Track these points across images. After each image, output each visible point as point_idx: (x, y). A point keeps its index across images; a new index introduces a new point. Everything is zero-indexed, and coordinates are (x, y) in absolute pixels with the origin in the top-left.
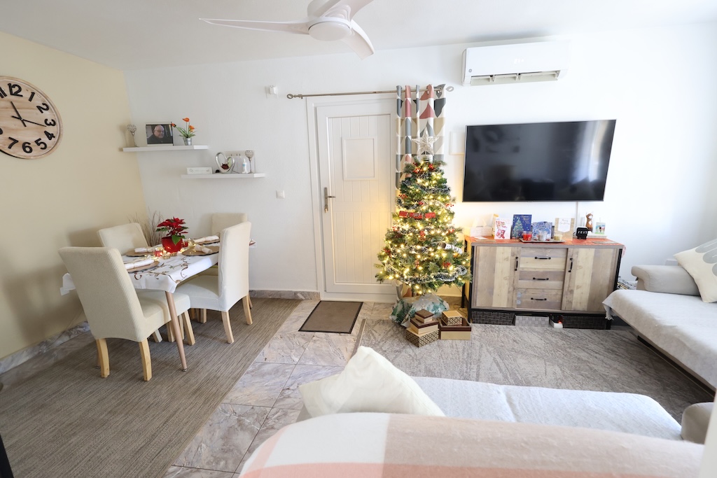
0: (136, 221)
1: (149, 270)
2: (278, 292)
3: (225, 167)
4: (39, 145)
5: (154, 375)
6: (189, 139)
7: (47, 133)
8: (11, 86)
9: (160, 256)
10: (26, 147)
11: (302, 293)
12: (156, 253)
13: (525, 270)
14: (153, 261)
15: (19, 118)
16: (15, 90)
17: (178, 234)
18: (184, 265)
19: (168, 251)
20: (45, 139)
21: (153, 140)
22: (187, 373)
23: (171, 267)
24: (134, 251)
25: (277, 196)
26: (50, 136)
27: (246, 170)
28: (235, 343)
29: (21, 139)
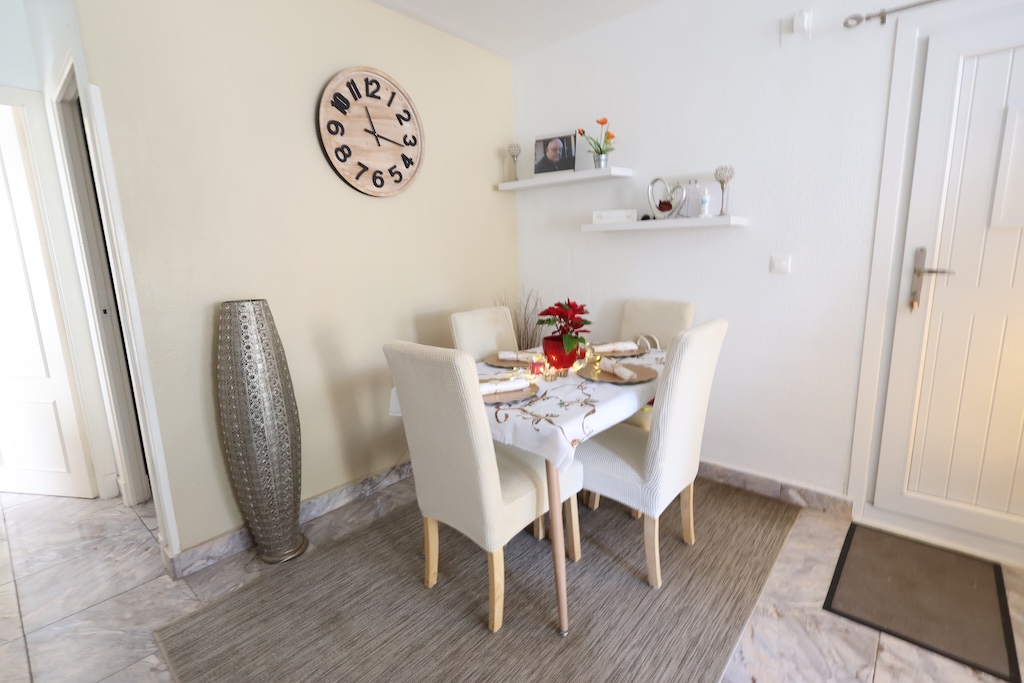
0: (503, 304)
1: (520, 405)
2: (738, 475)
3: (665, 206)
4: (392, 175)
5: (506, 621)
6: (603, 157)
7: (404, 157)
8: (368, 83)
9: (539, 373)
10: (377, 177)
11: (802, 492)
12: (534, 367)
14: (527, 384)
15: (373, 133)
16: (372, 88)
17: (574, 334)
18: (586, 403)
19: (552, 364)
20: (401, 167)
21: (544, 166)
22: (568, 645)
23: (562, 404)
24: (497, 356)
25: (771, 267)
26: (408, 162)
27: (708, 211)
28: (664, 588)
29: (372, 163)
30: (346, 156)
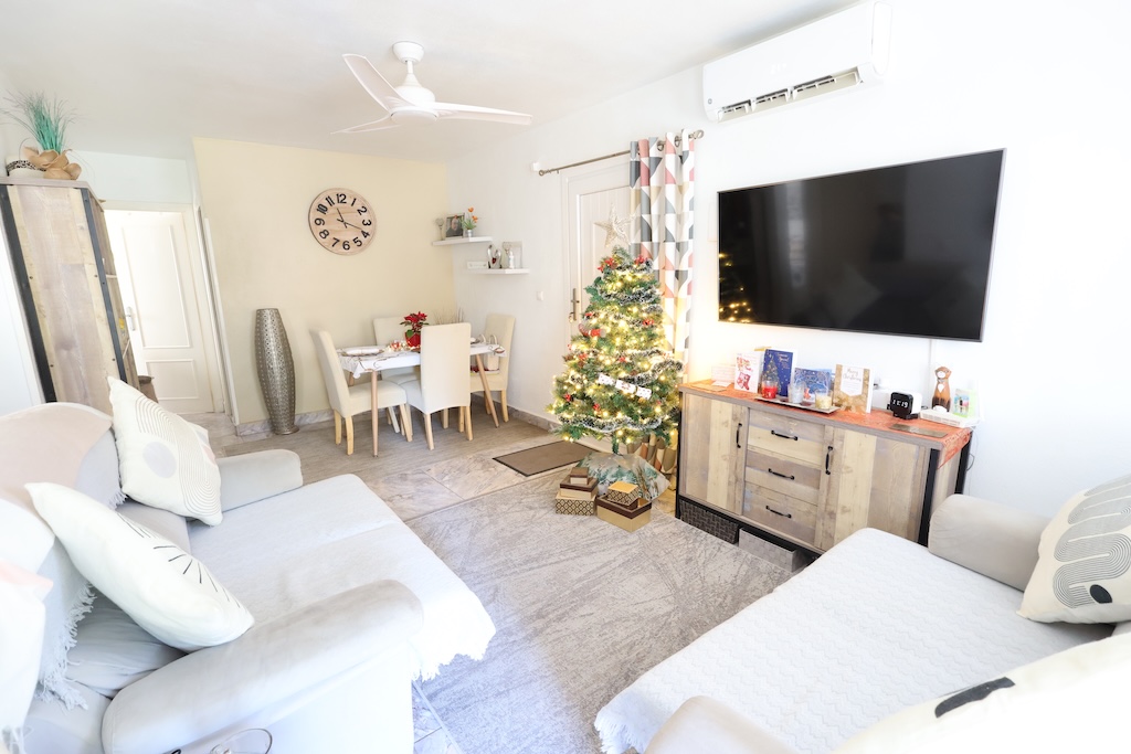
3: (495, 261)
4: (356, 242)
7: (363, 232)
8: (339, 197)
9: (394, 347)
10: (346, 245)
13: (757, 450)
15: (343, 222)
20: (361, 238)
21: (450, 233)
25: (538, 298)
26: (366, 235)
27: (513, 264)
29: (343, 238)
30: (326, 236)
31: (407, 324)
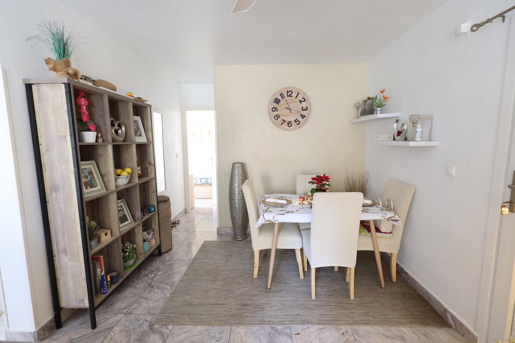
3: (399, 133)
4: (296, 122)
6: (379, 109)
10: (289, 124)
11: (454, 318)
14: (286, 202)
15: (289, 109)
16: (289, 94)
21: (363, 113)
23: (282, 210)
25: (447, 172)
26: (303, 116)
29: (288, 119)
30: (278, 118)
31: (313, 183)
